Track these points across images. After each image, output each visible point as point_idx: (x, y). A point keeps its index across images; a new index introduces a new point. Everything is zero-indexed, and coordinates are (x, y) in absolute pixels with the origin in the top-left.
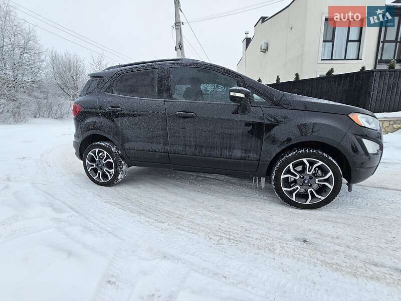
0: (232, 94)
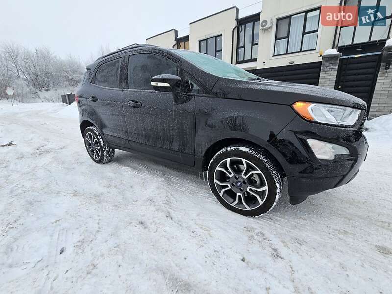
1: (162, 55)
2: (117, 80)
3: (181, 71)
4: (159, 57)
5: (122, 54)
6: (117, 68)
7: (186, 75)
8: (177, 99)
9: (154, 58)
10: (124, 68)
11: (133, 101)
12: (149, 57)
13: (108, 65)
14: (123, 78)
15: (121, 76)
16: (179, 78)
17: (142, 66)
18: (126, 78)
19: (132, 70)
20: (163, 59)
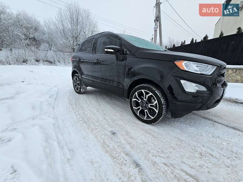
0: (106, 50)
1: (113, 36)
2: (91, 49)
3: (121, 44)
4: (111, 38)
5: (95, 37)
6: (92, 44)
7: (123, 47)
8: (117, 59)
9: (110, 38)
10: (95, 43)
11: (97, 60)
12: (107, 38)
13: (88, 42)
14: (94, 48)
15: (93, 48)
16: (119, 48)
17: (104, 42)
18: (96, 49)
19: (99, 44)
20: (114, 39)
